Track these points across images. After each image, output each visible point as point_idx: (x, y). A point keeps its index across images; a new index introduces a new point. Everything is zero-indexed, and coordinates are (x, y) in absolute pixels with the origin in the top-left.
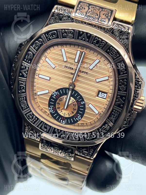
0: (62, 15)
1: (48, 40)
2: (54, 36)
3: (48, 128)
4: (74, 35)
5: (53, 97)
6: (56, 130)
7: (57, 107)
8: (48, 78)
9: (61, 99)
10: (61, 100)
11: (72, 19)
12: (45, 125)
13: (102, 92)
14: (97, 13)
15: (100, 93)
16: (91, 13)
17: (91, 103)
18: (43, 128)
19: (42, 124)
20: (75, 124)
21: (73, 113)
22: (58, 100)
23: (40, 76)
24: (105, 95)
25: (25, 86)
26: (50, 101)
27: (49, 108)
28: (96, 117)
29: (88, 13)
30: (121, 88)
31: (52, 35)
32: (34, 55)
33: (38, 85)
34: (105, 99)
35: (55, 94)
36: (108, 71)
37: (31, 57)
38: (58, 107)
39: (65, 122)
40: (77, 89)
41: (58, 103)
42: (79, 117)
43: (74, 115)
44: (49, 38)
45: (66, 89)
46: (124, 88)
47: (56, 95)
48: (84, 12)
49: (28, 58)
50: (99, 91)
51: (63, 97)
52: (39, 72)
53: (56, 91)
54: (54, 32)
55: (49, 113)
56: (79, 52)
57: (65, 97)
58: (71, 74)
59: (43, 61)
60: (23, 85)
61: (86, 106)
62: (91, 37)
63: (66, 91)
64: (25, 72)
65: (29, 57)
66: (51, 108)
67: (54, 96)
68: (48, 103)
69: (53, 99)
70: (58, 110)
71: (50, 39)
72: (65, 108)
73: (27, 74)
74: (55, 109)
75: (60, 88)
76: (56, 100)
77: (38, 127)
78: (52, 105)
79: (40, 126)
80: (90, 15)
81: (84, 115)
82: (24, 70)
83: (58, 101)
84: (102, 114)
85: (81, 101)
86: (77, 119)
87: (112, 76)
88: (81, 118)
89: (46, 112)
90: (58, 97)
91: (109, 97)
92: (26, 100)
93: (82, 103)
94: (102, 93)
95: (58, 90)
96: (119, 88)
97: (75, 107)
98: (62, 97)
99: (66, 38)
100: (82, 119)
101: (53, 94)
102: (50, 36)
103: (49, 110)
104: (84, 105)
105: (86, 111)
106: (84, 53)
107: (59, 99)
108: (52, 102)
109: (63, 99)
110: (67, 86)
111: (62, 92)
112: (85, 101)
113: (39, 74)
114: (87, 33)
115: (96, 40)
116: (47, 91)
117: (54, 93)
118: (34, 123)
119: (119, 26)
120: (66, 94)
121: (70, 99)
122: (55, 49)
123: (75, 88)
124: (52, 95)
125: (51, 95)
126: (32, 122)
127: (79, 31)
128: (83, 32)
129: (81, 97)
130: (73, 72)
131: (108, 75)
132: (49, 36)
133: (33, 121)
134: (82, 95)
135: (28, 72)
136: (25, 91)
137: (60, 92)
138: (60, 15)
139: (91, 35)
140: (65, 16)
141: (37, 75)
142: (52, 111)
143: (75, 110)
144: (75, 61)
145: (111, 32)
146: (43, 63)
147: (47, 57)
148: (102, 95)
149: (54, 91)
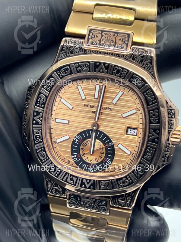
0: (72, 48)
1: (61, 78)
2: (67, 72)
3: (75, 179)
4: (89, 68)
5: (75, 142)
6: (84, 181)
7: (81, 153)
8: (67, 122)
9: (84, 144)
10: (86, 145)
11: (85, 50)
12: (70, 176)
13: (131, 128)
14: (112, 39)
15: (129, 130)
16: (105, 40)
17: (120, 143)
18: (69, 180)
19: (67, 176)
21: (101, 157)
22: (82, 145)
23: (57, 120)
24: (136, 131)
25: (42, 134)
26: (72, 148)
27: (73, 156)
28: (128, 159)
29: (102, 41)
30: (153, 120)
31: (65, 71)
32: (47, 97)
33: (56, 131)
34: (136, 136)
35: (77, 139)
36: (135, 102)
37: (43, 100)
38: (83, 153)
40: (101, 129)
41: (83, 149)
42: (109, 162)
43: (102, 160)
44: (62, 75)
45: (88, 131)
46: (156, 120)
47: (79, 140)
48: (98, 41)
49: (41, 102)
50: (128, 128)
51: (87, 141)
52: (55, 117)
53: (78, 135)
54: (67, 68)
55: (74, 162)
56: (98, 87)
57: (89, 140)
58: (93, 113)
59: (58, 103)
60: (38, 133)
61: (115, 147)
62: (110, 67)
63: (89, 133)
64: (39, 118)
65: (42, 100)
66: (75, 156)
67: (77, 141)
68: (70, 151)
69: (76, 145)
70: (83, 157)
71: (63, 77)
72: (91, 153)
73: (42, 121)
74: (79, 156)
75: (81, 131)
76: (79, 145)
77: (62, 180)
78: (75, 152)
79: (64, 179)
80: (105, 43)
81: (115, 158)
82: (39, 116)
83: (81, 147)
84: (135, 154)
85: (108, 143)
87: (140, 108)
89: (69, 162)
90: (81, 141)
91: (140, 133)
92: (45, 150)
93: (110, 144)
94: (132, 130)
95: (80, 134)
96: (150, 120)
97: (102, 150)
98: (85, 141)
99: (81, 72)
100: (112, 163)
101: (75, 139)
102: (63, 73)
103: (73, 159)
104: (113, 146)
105: (115, 153)
106: (104, 86)
107: (83, 144)
108: (75, 148)
109: (87, 144)
110: (89, 127)
111: (85, 135)
112: (113, 141)
113: (56, 119)
114: (104, 64)
115: (116, 70)
116: (67, 137)
117: (75, 137)
118: (57, 177)
119: (140, 50)
120: (90, 137)
121: (95, 142)
122: (70, 88)
123: (100, 128)
124: (74, 141)
125: (72, 140)
126: (55, 175)
127: (96, 63)
128: (100, 63)
129: (108, 138)
130: (95, 110)
131: (135, 108)
132: (61, 73)
133: (56, 173)
134: (108, 135)
135: (42, 118)
136: (42, 140)
137: (82, 136)
138: (70, 48)
139: (109, 64)
140: (77, 49)
141: (53, 120)
142: (76, 159)
143: (102, 153)
144: (95, 97)
145: (131, 58)
146: (59, 105)
147: (62, 97)
148: (131, 132)
149: (76, 135)
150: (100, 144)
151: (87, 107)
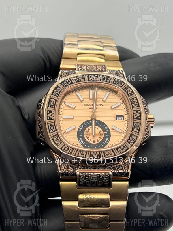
2: (68, 83)
3: (85, 153)
4: (84, 79)
6: (92, 153)
7: (85, 138)
8: (72, 117)
10: (88, 131)
12: (81, 151)
15: (118, 117)
18: (80, 155)
19: (78, 152)
20: (106, 147)
21: (101, 138)
22: (85, 132)
24: (122, 118)
25: (55, 125)
26: (78, 135)
30: (134, 105)
32: (56, 100)
34: (123, 120)
35: (81, 128)
37: (54, 102)
38: (87, 137)
39: (96, 148)
42: (107, 140)
43: (102, 140)
44: (65, 85)
45: (89, 121)
46: (136, 105)
49: (52, 104)
51: (89, 128)
53: (81, 125)
55: (81, 145)
57: (90, 128)
60: (52, 125)
61: (110, 129)
63: (89, 123)
65: (52, 103)
66: (81, 140)
67: (81, 129)
69: (81, 132)
70: (87, 140)
71: (66, 86)
72: (94, 135)
73: (54, 116)
74: (84, 140)
76: (83, 132)
77: (75, 155)
78: (81, 137)
81: (111, 137)
82: (51, 114)
83: (85, 133)
84: (125, 132)
85: (105, 127)
86: (106, 142)
87: (123, 102)
88: (109, 141)
89: (77, 145)
90: (84, 129)
91: (126, 118)
92: (58, 136)
93: (106, 128)
96: (132, 105)
97: (101, 133)
98: (87, 129)
102: (66, 83)
103: (80, 142)
104: (108, 129)
106: (96, 89)
107: (86, 130)
108: (80, 134)
109: (89, 130)
111: (87, 124)
112: (108, 126)
113: (63, 116)
116: (74, 127)
117: (80, 127)
118: (71, 154)
120: (91, 125)
121: (95, 128)
123: (97, 118)
124: (79, 130)
126: (68, 153)
129: (104, 124)
130: (92, 107)
132: (64, 84)
133: (70, 151)
135: (54, 114)
136: (55, 130)
137: (84, 125)
142: (82, 142)
144: (90, 98)
148: (119, 119)
150: (98, 129)
151: (85, 106)
